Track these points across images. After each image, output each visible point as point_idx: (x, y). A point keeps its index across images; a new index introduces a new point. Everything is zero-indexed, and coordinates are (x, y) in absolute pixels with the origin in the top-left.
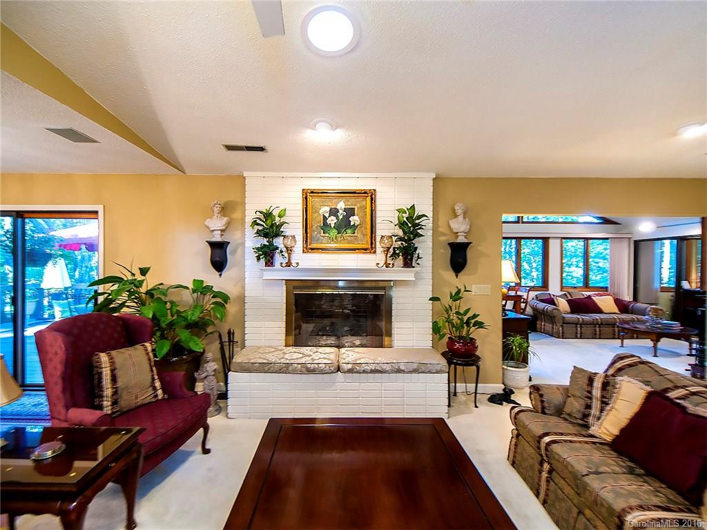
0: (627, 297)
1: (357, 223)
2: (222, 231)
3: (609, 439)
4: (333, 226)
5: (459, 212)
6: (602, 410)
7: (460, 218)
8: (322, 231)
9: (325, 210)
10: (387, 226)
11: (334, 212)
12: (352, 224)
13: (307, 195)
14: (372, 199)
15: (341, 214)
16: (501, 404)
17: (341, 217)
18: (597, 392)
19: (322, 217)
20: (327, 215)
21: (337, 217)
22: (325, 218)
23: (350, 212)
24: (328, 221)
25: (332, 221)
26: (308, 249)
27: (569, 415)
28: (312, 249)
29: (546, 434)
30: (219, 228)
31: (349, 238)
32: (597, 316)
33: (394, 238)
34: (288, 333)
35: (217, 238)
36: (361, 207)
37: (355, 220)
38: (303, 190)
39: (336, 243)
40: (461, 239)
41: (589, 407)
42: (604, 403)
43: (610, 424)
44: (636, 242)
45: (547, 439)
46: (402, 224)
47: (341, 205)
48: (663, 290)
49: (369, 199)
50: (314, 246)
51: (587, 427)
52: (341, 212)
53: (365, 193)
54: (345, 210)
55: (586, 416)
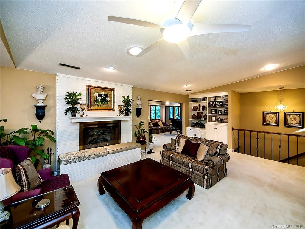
0: (164, 122)
1: (109, 100)
2: (43, 100)
3: (181, 152)
4: (99, 100)
5: (139, 98)
6: (178, 147)
7: (139, 100)
8: (95, 102)
9: (96, 94)
10: (119, 102)
11: (100, 95)
12: (107, 100)
13: (89, 88)
14: (114, 92)
15: (103, 96)
16: (150, 154)
17: (103, 97)
18: (177, 143)
19: (95, 97)
20: (97, 96)
21: (101, 97)
22: (96, 98)
23: (106, 96)
24: (98, 99)
25: (99, 99)
26: (89, 109)
27: (172, 149)
28: (91, 109)
29: (171, 154)
30: (42, 99)
31: (106, 105)
32: (159, 127)
33: (123, 106)
34: (80, 145)
35: (41, 103)
36: (110, 94)
37: (108, 99)
38: (87, 85)
39: (101, 107)
40: (140, 107)
41: (176, 146)
42: (178, 145)
43: (180, 149)
44: (165, 107)
45: (171, 155)
46: (124, 101)
47: (103, 93)
48: (170, 119)
49: (113, 92)
50: (92, 108)
51: (176, 151)
52: (103, 95)
53: (112, 89)
54: (104, 95)
55: (175, 149)
